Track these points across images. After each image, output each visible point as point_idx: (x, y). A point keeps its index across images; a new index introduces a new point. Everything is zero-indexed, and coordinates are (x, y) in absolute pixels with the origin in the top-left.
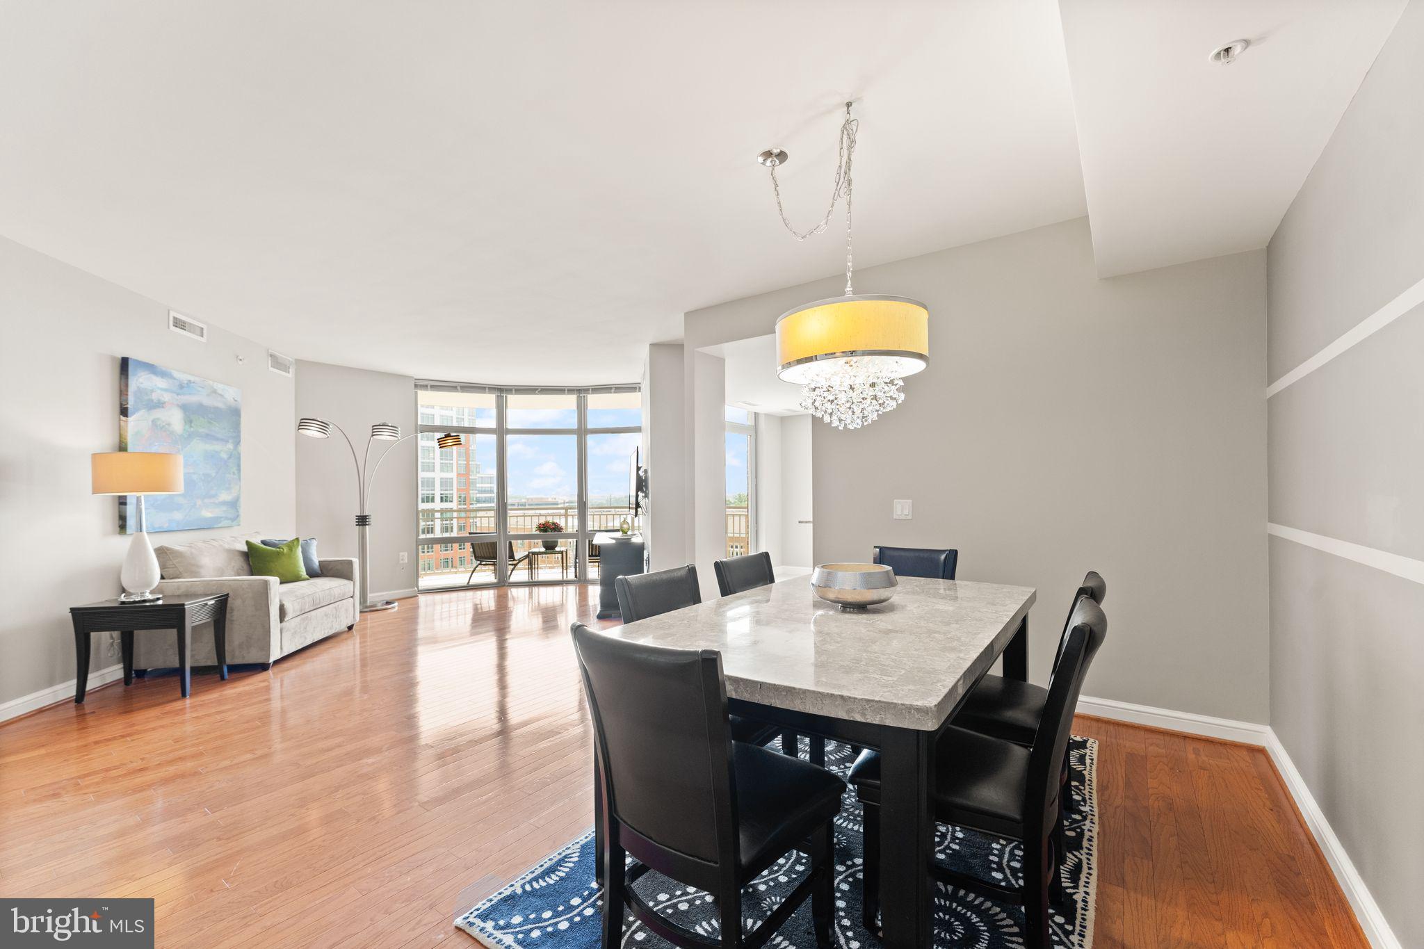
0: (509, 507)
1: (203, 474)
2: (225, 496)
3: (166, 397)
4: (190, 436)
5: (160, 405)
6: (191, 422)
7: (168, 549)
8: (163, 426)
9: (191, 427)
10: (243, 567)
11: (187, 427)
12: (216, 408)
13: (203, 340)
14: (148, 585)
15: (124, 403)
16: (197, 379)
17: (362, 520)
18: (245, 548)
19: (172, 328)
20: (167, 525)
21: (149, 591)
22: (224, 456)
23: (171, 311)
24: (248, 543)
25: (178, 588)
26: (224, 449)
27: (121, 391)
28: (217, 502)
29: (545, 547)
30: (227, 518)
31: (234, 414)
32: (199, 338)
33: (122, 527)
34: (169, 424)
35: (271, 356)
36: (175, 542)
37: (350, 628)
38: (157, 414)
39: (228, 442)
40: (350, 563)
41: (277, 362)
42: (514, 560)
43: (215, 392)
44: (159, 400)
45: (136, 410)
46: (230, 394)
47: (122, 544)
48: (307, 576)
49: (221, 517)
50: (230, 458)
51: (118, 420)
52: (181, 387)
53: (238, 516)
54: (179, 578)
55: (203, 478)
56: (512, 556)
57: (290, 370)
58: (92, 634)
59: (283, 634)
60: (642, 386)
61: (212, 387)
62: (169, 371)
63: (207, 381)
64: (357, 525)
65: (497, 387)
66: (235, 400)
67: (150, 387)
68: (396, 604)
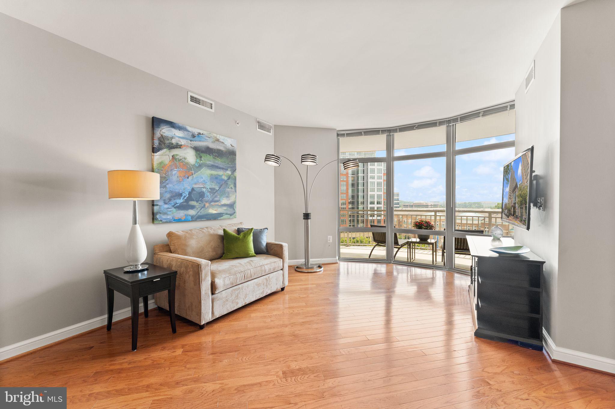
0: (395, 209)
1: (210, 188)
2: (226, 201)
3: (183, 142)
4: (200, 166)
5: (178, 146)
6: (201, 157)
8: (181, 159)
9: (201, 160)
10: (219, 246)
11: (198, 161)
12: (219, 150)
13: (212, 111)
14: (139, 259)
16: (205, 132)
17: (307, 216)
18: (221, 233)
19: (190, 102)
21: (140, 264)
22: (225, 178)
23: (189, 92)
24: (225, 231)
26: (224, 174)
27: (151, 137)
28: (220, 204)
29: (419, 238)
30: (227, 214)
31: (231, 154)
32: (210, 110)
33: (153, 219)
34: (185, 159)
35: (258, 122)
37: (283, 289)
38: (175, 152)
39: (227, 170)
40: (281, 246)
41: (262, 126)
42: (398, 245)
43: (218, 140)
44: (177, 143)
45: (160, 149)
46: (228, 143)
48: (254, 255)
49: (223, 213)
50: (229, 179)
51: (150, 155)
52: (194, 136)
53: (235, 213)
55: (210, 190)
56: (396, 243)
57: (271, 131)
59: (215, 303)
60: (515, 103)
61: (216, 137)
62: (184, 126)
63: (213, 134)
64: (304, 219)
65: (387, 129)
66: (232, 146)
67: (170, 135)
68: (322, 269)
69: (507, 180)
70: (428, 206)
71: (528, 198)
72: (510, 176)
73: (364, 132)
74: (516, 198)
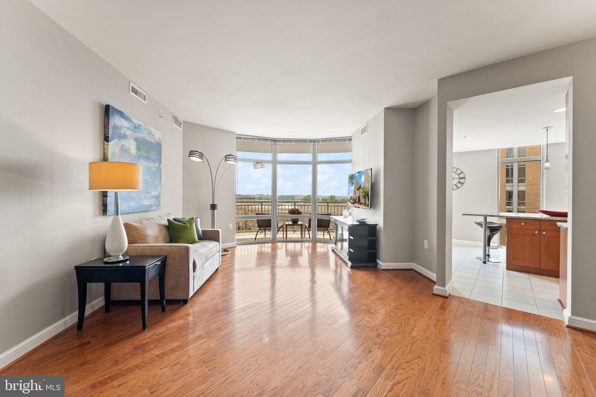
1: (145, 180)
2: (154, 193)
3: (128, 133)
4: (139, 157)
5: (125, 137)
6: (140, 149)
7: (129, 224)
8: (126, 150)
9: (140, 152)
10: (166, 235)
11: (138, 151)
12: (151, 142)
13: (145, 102)
14: (121, 250)
15: (106, 133)
16: (143, 124)
17: (213, 207)
18: (167, 223)
19: (131, 93)
20: (127, 209)
21: (121, 254)
22: (154, 170)
23: (131, 82)
24: (168, 220)
25: (136, 250)
26: (154, 166)
27: (105, 126)
28: (151, 196)
29: (292, 222)
30: (155, 205)
31: (159, 146)
32: (143, 101)
33: (104, 211)
34: (129, 149)
35: (174, 117)
36: (132, 219)
37: (218, 269)
38: (124, 142)
39: (156, 162)
41: (176, 121)
42: (278, 228)
43: (151, 133)
44: (125, 134)
45: (113, 139)
46: (157, 135)
47: (106, 222)
48: (198, 240)
49: (152, 205)
50: (157, 171)
51: (103, 144)
52: (135, 127)
53: (160, 204)
54: (136, 243)
55: (145, 182)
56: (278, 226)
57: (182, 126)
58: (87, 283)
59: (194, 279)
60: (352, 138)
61: (149, 130)
62: (130, 117)
63: (147, 126)
64: (211, 209)
65: (273, 139)
66: (159, 139)
67: (120, 125)
68: (230, 252)
69: (352, 183)
70: (255, 199)
71: (370, 193)
72: (354, 181)
73: (257, 139)
74: (361, 193)
